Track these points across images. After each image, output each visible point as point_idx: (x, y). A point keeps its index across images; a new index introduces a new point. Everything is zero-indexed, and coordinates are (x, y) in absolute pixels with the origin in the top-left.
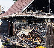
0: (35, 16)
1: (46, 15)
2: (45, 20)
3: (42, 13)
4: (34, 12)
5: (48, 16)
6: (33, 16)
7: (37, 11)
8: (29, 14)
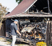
0: (36, 16)
1: (46, 14)
2: (45, 19)
3: (42, 13)
4: (36, 12)
5: (48, 16)
6: (34, 16)
7: (37, 11)
8: (30, 14)
